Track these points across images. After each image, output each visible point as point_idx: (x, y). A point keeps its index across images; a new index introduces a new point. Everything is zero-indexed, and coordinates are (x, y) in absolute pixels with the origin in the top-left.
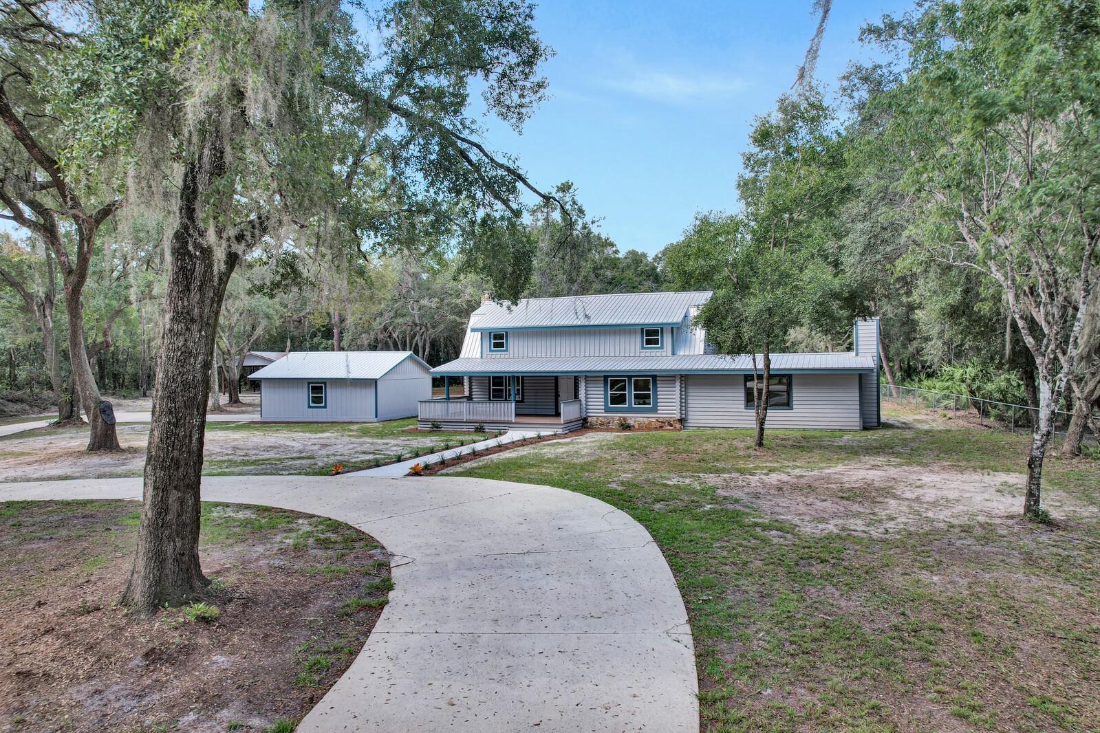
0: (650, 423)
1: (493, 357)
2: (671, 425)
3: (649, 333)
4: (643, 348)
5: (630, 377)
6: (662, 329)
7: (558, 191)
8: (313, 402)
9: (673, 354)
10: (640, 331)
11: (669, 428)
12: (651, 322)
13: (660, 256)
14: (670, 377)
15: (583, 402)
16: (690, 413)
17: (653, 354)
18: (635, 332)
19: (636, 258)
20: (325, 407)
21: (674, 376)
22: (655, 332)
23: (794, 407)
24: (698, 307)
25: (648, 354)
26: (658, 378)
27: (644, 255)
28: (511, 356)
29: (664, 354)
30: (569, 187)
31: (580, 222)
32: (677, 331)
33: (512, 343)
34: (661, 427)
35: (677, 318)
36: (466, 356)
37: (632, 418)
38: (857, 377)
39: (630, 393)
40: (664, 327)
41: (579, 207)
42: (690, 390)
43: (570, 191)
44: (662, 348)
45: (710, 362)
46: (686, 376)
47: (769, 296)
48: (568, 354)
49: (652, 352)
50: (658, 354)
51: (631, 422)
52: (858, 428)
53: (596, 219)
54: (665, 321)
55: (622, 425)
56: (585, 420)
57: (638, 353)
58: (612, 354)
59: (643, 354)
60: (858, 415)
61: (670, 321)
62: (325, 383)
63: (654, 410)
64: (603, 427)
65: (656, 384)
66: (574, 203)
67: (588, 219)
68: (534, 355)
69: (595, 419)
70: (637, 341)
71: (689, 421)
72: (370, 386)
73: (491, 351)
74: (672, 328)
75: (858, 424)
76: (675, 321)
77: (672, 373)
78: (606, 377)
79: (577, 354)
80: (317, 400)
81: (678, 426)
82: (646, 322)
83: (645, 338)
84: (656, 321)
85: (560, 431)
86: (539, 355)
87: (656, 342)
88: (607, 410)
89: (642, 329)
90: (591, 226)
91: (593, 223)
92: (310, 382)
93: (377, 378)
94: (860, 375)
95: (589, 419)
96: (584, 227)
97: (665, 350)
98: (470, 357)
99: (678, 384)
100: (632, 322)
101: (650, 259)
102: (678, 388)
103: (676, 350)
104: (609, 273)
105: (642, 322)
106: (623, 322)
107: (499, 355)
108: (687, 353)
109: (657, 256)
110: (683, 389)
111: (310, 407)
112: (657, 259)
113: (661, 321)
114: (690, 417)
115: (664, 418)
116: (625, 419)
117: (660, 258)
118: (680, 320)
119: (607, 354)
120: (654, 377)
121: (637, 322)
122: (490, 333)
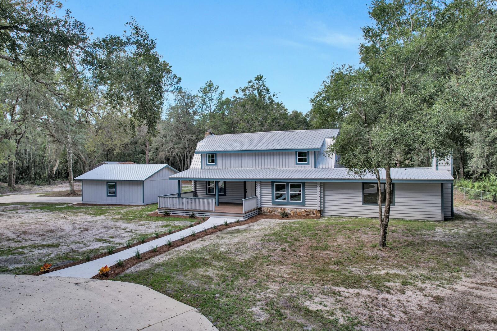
0: (301, 212)
1: (208, 168)
2: (314, 214)
3: (300, 154)
4: (297, 164)
5: (288, 183)
6: (308, 152)
7: (256, 80)
8: (109, 193)
9: (315, 167)
10: (295, 154)
11: (312, 215)
12: (302, 148)
13: (308, 114)
14: (313, 183)
15: (259, 198)
16: (326, 206)
17: (303, 168)
18: (292, 154)
19: (296, 115)
20: (116, 196)
21: (316, 183)
22: (304, 154)
23: (396, 204)
24: (334, 138)
25: (300, 168)
26: (306, 184)
27: (301, 113)
28: (219, 168)
29: (310, 168)
30: (261, 77)
31: (267, 96)
32: (317, 153)
33: (219, 161)
34: (308, 215)
35: (318, 145)
36: (193, 168)
37: (290, 209)
38: (440, 185)
39: (288, 193)
40: (310, 151)
41: (267, 88)
42: (326, 192)
43: (262, 80)
44: (308, 163)
45: (339, 174)
46: (324, 183)
47: (397, 129)
48: (251, 167)
49: (302, 166)
50: (306, 168)
51: (288, 211)
52: (441, 219)
53: (275, 94)
54: (310, 147)
55: (283, 214)
56: (260, 209)
57: (293, 167)
58: (278, 167)
59: (296, 168)
60: (441, 211)
61: (313, 147)
62: (116, 183)
63: (303, 204)
64: (271, 214)
65: (305, 188)
66: (264, 86)
67: (271, 94)
68: (232, 168)
69: (266, 208)
70: (292, 160)
71: (326, 211)
72: (140, 185)
73: (207, 165)
74: (315, 152)
75: (441, 217)
76: (317, 147)
77: (315, 181)
78: (273, 183)
79: (257, 167)
80: (112, 192)
81: (319, 214)
82: (299, 148)
83: (298, 157)
84: (305, 147)
85: (241, 219)
86: (234, 168)
87: (305, 160)
88: (274, 203)
89: (296, 152)
90: (273, 97)
91: (274, 96)
93: (143, 180)
94: (442, 184)
95: (263, 209)
96: (269, 98)
97: (310, 165)
98: (195, 168)
99: (318, 188)
100: (290, 148)
101: (303, 115)
102: (318, 190)
103: (317, 165)
104: (282, 122)
105: (296, 148)
106: (284, 148)
107: (212, 167)
108: (324, 167)
109: (307, 113)
110: (322, 191)
111: (108, 196)
112: (307, 115)
113: (307, 147)
114: (326, 209)
115: (309, 209)
116: (284, 209)
117: (308, 115)
118: (320, 146)
119: (275, 167)
120: (303, 183)
121: (293, 148)
122: (206, 154)
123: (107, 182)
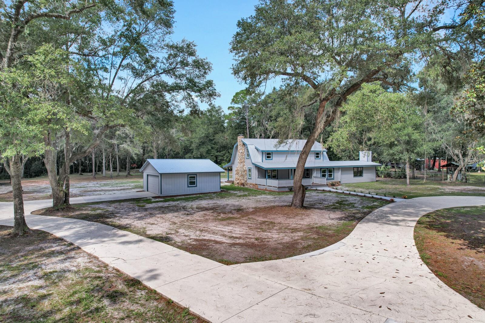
1: (267, 162)
4: (315, 159)
5: (327, 168)
6: (320, 152)
8: (190, 184)
9: (323, 161)
10: (314, 153)
12: (318, 150)
16: (341, 179)
20: (196, 186)
21: (339, 168)
33: (274, 157)
39: (327, 174)
49: (318, 160)
57: (314, 161)
62: (196, 175)
63: (333, 179)
70: (313, 157)
72: (217, 175)
73: (266, 159)
78: (321, 169)
80: (192, 183)
83: (316, 155)
87: (319, 157)
92: (188, 174)
94: (376, 167)
97: (321, 159)
105: (315, 150)
107: (269, 161)
108: (326, 161)
110: (340, 172)
111: (188, 187)
114: (341, 181)
120: (334, 169)
122: (266, 152)
123: (188, 175)
